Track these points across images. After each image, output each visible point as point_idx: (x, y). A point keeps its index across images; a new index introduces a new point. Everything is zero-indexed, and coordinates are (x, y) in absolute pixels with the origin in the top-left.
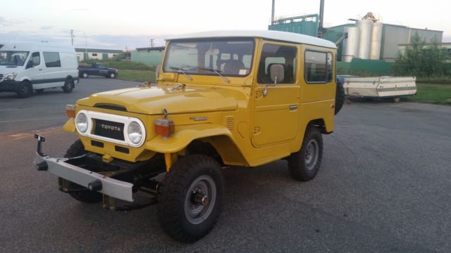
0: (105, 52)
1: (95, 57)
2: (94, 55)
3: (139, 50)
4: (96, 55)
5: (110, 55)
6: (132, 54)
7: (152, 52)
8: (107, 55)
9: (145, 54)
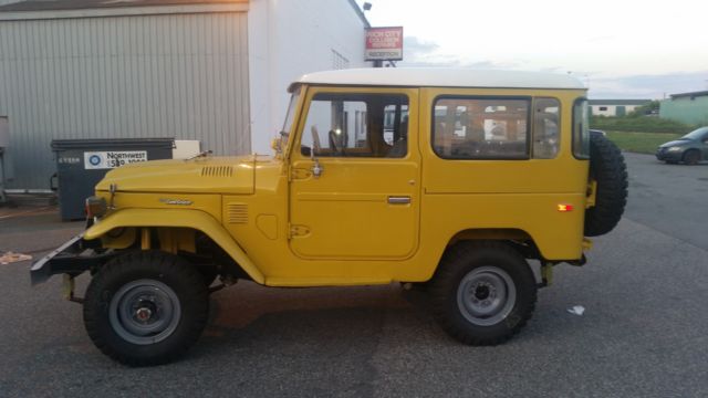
0: (620, 103)
1: (603, 113)
2: (602, 109)
3: (675, 97)
4: (605, 109)
5: (629, 108)
6: (662, 105)
7: (698, 99)
8: (624, 108)
9: (686, 103)
